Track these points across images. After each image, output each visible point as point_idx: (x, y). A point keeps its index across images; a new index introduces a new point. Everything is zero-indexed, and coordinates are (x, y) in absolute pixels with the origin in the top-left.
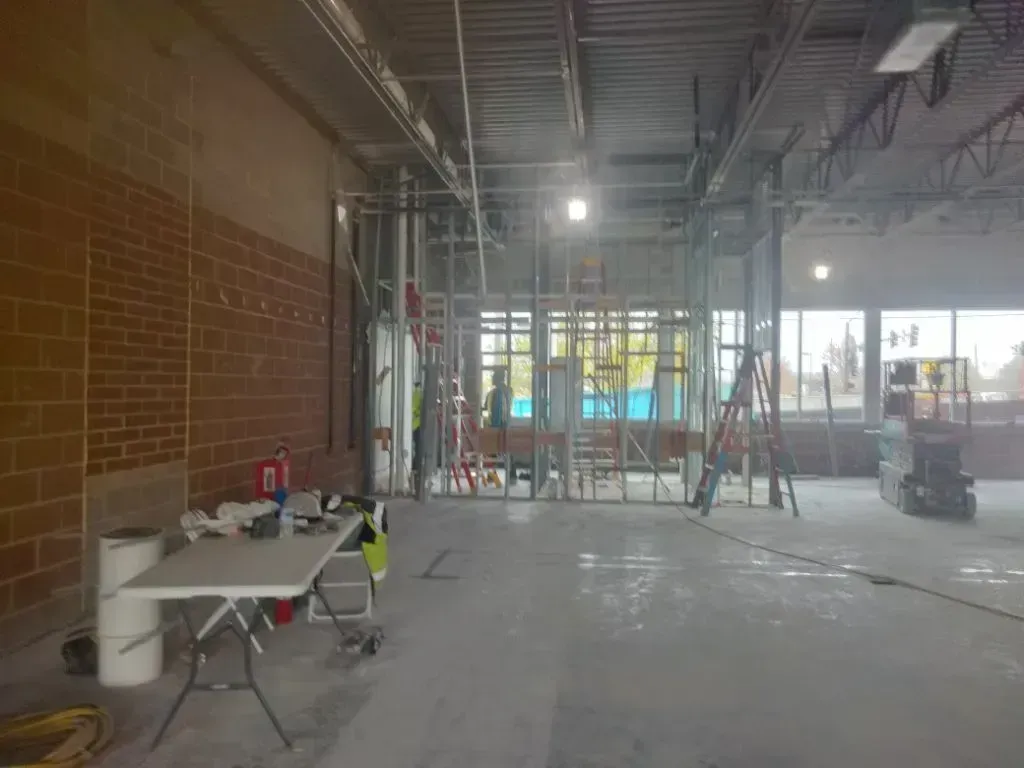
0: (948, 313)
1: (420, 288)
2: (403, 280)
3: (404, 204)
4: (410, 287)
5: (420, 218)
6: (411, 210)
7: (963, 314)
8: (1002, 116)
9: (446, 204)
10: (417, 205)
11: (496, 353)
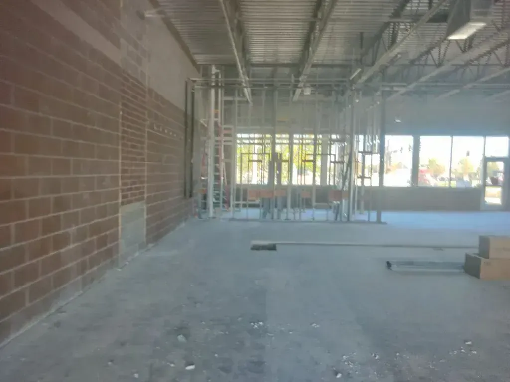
0: (449, 138)
1: (221, 123)
2: (213, 120)
3: (213, 84)
4: (216, 124)
5: (221, 90)
6: (217, 86)
7: (456, 138)
8: (485, 54)
9: (234, 84)
10: (220, 84)
11: (259, 154)
